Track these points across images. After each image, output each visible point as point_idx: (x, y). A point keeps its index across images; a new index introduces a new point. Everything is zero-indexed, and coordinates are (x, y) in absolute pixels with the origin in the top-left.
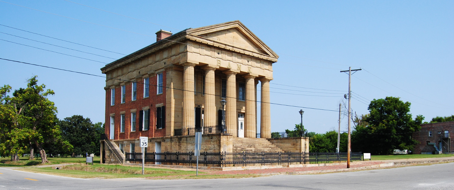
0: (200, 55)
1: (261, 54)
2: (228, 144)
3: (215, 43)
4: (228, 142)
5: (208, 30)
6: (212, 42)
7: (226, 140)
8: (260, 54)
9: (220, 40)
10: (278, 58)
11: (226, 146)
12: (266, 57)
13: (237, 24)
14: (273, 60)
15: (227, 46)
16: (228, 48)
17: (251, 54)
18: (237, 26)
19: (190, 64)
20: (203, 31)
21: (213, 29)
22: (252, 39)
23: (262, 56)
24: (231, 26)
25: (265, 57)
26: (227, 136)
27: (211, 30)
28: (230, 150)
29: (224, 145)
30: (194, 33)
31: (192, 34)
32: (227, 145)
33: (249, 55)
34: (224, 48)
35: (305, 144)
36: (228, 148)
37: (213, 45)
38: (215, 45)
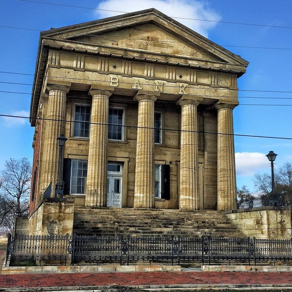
0: (75, 70)
1: (207, 62)
2: (61, 219)
3: (103, 50)
4: (62, 214)
5: (88, 30)
7: (57, 211)
8: (203, 61)
9: (117, 44)
10: (246, 65)
11: (56, 223)
14: (237, 69)
15: (129, 53)
16: (131, 55)
17: (182, 62)
18: (152, 17)
23: (209, 64)
24: (138, 19)
25: (217, 66)
26: (59, 203)
28: (65, 230)
29: (51, 220)
30: (58, 36)
31: (55, 37)
33: (179, 64)
34: (122, 56)
35: (281, 222)
36: (61, 227)
37: (99, 53)
38: (102, 53)
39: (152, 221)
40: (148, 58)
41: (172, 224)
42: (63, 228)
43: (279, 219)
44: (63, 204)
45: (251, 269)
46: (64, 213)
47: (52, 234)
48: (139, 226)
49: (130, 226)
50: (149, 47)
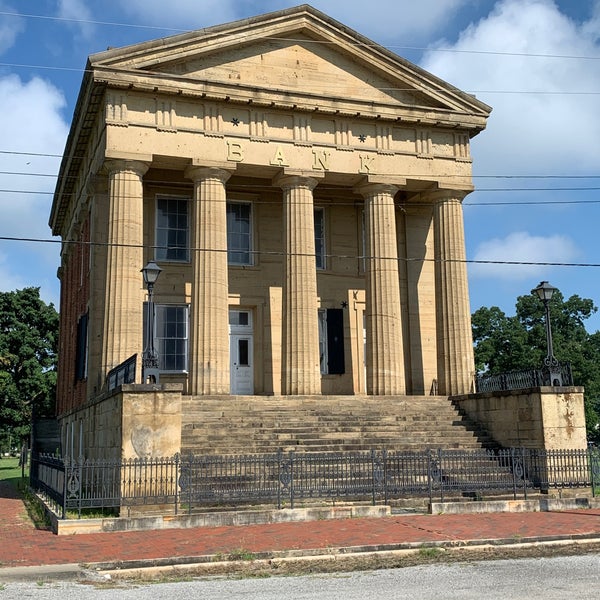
0: (159, 131)
1: (412, 109)
2: (156, 424)
3: (212, 89)
4: (159, 415)
5: (181, 49)
6: (199, 86)
7: (150, 409)
8: (405, 108)
9: (239, 78)
10: (486, 114)
11: (148, 431)
12: (433, 115)
13: (304, 19)
14: (470, 121)
15: (263, 95)
16: (266, 99)
17: (365, 111)
18: (304, 23)
19: (119, 164)
20: (163, 54)
21: (204, 44)
22: (371, 62)
23: (416, 113)
24: (278, 25)
25: (431, 117)
26: (152, 394)
27: (195, 46)
28: (165, 445)
29: (139, 427)
30: (124, 63)
31: (116, 66)
32: (155, 427)
33: (359, 114)
34: (251, 101)
35: (567, 416)
36: (158, 440)
37: (204, 95)
38: (211, 95)
39: (319, 420)
40: (299, 104)
41: (357, 425)
42: (162, 442)
43: (563, 411)
44: (160, 395)
45: (519, 506)
46: (163, 413)
47: (142, 453)
48: (297, 431)
49: (280, 432)
50: (300, 81)
